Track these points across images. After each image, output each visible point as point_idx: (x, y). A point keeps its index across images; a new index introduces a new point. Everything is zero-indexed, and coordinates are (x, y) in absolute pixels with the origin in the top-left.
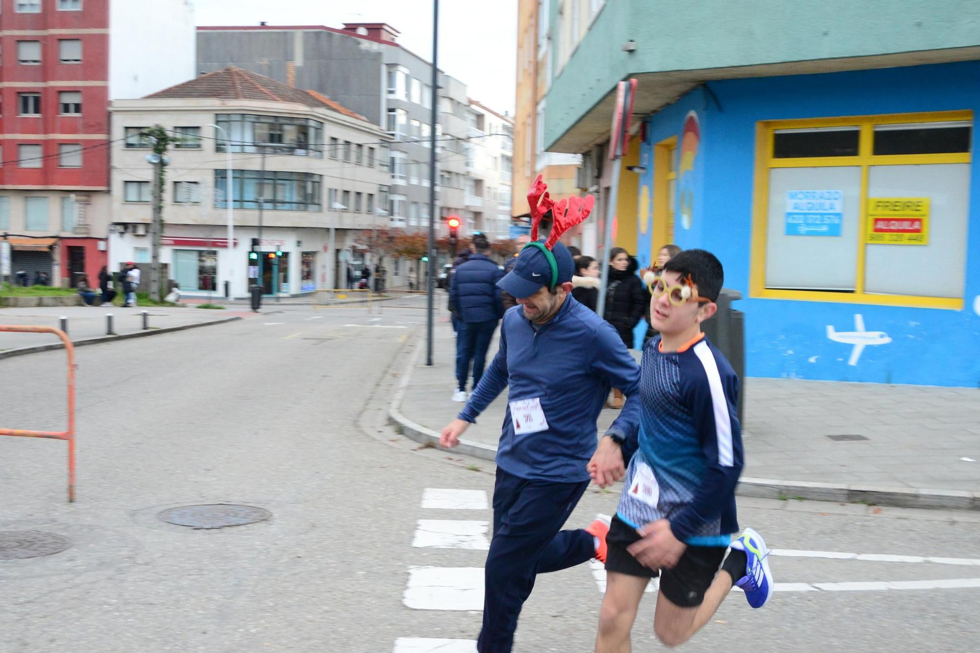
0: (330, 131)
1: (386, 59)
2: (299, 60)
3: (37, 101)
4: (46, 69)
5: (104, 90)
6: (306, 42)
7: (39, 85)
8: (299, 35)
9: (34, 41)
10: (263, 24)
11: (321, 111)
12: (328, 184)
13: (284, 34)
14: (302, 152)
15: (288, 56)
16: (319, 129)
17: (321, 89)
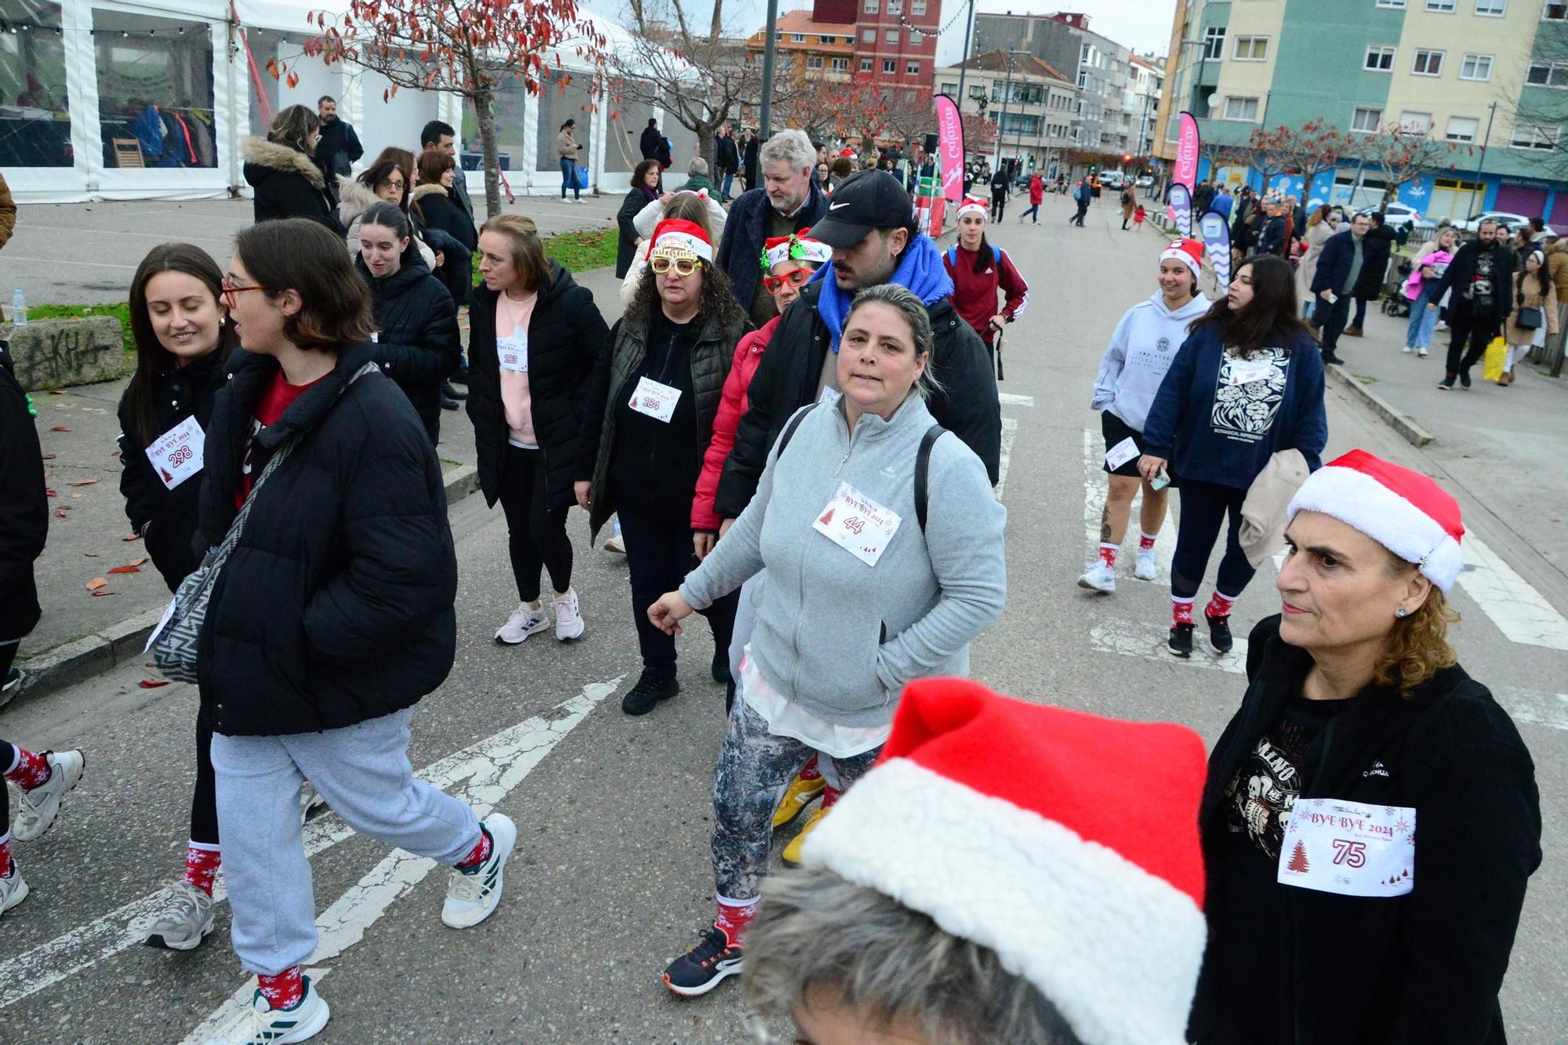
0: (1052, 91)
1: (1084, 41)
2: (1030, 38)
3: (893, 64)
4: (901, 46)
5: (932, 61)
6: (1035, 27)
7: (896, 55)
8: (1032, 22)
9: (895, 30)
10: (1009, 13)
11: (1049, 80)
12: (1048, 121)
13: (1023, 21)
14: (1037, 104)
15: (1024, 34)
16: (1047, 91)
17: (1041, 57)
